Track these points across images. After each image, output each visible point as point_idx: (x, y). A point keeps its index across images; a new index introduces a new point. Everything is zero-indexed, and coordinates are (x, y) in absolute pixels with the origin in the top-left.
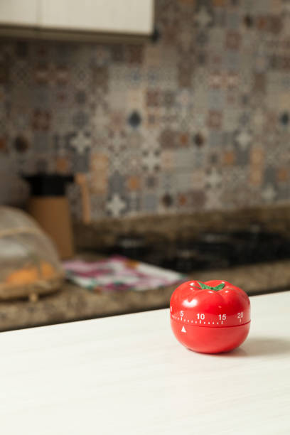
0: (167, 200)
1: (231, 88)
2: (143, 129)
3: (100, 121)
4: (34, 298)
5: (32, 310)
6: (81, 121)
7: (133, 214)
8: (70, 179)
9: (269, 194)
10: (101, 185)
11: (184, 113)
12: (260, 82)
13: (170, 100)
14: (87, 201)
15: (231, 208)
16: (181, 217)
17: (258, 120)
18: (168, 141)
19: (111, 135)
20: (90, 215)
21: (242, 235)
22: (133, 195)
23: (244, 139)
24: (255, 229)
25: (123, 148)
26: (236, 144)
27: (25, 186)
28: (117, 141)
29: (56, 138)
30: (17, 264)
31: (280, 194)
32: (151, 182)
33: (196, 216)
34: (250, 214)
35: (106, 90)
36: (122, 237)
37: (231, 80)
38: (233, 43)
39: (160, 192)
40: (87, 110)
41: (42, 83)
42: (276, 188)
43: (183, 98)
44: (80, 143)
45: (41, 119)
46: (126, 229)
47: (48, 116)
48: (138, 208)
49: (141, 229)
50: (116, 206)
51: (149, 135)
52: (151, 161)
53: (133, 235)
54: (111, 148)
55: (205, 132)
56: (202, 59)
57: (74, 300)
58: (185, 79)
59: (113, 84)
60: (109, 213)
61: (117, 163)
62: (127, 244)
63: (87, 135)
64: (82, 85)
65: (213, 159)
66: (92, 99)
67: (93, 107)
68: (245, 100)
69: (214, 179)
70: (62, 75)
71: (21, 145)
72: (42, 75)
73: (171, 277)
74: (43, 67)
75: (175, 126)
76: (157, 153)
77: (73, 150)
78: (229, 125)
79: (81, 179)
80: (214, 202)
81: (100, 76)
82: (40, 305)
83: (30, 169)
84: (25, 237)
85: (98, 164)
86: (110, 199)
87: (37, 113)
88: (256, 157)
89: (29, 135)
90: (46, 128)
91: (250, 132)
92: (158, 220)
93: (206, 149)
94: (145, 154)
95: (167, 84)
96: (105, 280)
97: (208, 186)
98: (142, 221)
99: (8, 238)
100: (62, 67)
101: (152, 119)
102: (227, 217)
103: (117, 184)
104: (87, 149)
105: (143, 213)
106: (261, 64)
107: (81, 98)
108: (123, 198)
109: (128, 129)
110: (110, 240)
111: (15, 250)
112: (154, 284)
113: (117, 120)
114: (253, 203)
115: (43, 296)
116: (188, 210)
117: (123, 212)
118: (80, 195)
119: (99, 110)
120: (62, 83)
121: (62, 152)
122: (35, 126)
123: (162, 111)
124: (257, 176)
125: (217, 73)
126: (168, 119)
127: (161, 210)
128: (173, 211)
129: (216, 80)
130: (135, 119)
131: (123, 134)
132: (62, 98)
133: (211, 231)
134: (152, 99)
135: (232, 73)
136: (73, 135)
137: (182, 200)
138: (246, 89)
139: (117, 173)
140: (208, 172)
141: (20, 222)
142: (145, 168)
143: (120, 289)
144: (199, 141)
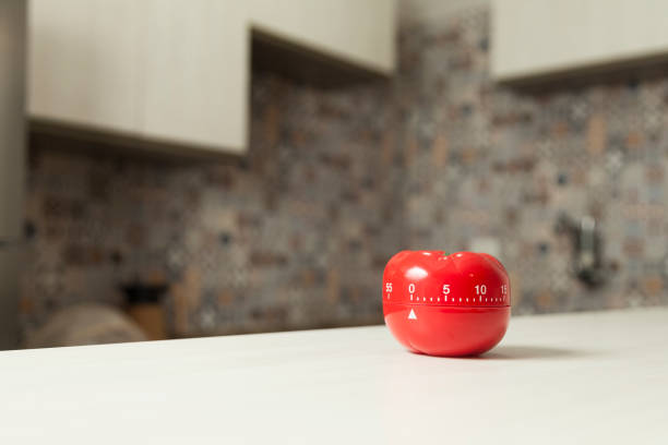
0: (256, 315)
3: (193, 239)
6: (176, 239)
9: (343, 311)
12: (334, 213)
13: (255, 222)
17: (333, 245)
18: (257, 260)
23: (323, 261)
32: (240, 298)
38: (310, 176)
43: (269, 222)
44: (175, 258)
45: (137, 235)
50: (208, 319)
51: (239, 254)
55: (290, 254)
58: (271, 204)
64: (177, 204)
71: (117, 258)
81: (194, 197)
88: (333, 279)
89: (125, 249)
91: (329, 255)
93: (291, 269)
95: (255, 207)
106: (334, 196)
107: (175, 217)
113: (208, 238)
124: (333, 295)
130: (225, 239)
134: (243, 221)
144: (282, 261)
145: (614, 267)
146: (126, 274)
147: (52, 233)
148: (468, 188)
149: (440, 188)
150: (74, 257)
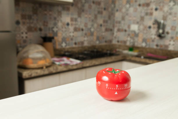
0: (75, 44)
1: (90, 18)
2: (70, 27)
3: (60, 24)
4: (44, 67)
5: (44, 71)
6: (55, 24)
7: (68, 47)
8: (53, 38)
9: (97, 42)
10: (60, 40)
11: (79, 23)
12: (96, 17)
13: (76, 20)
14: (57, 43)
15: (89, 45)
16: (79, 48)
17: (95, 25)
18: (76, 30)
19: (62, 28)
20: (58, 47)
21: (92, 52)
22: (68, 42)
23: (92, 30)
24: (95, 50)
25: (65, 31)
26: (91, 31)
27: (42, 40)
28: (64, 29)
29: (49, 28)
30: (40, 59)
31: (100, 42)
32: (72, 39)
33: (82, 47)
34: (94, 47)
35: (61, 17)
36: (65, 52)
37: (90, 16)
38: (90, 7)
39: (74, 42)
40: (56, 22)
41: (46, 14)
42: (99, 41)
43: (79, 20)
44: (55, 29)
45: (45, 23)
46: (66, 50)
47: (47, 23)
48: (69, 45)
49: (70, 50)
50: (64, 45)
51: (71, 28)
52: (72, 34)
53: (68, 52)
54: (62, 31)
55: (84, 28)
56: (83, 11)
57: (55, 68)
58: (79, 15)
59: (63, 16)
60: (62, 46)
61: (64, 35)
62: (67, 54)
63: (57, 28)
64: (55, 15)
65: (86, 34)
66: (58, 19)
67: (58, 21)
68: (93, 21)
69: (86, 39)
70: (50, 13)
71: (41, 30)
72: (46, 12)
73: (78, 62)
74: (46, 10)
75: (77, 26)
76: (73, 32)
77: (53, 31)
78: (89, 26)
79: (56, 38)
80: (86, 44)
81: (60, 13)
82: (46, 70)
83: (43, 36)
84: (42, 52)
85: (60, 34)
86: (62, 43)
87: (44, 22)
88: (95, 34)
89: (42, 27)
90: (47, 26)
91: (94, 28)
92: (73, 48)
93: (84, 32)
94: (70, 32)
95: (75, 16)
96: (62, 63)
97: (84, 41)
98: (70, 48)
99: (38, 52)
100: (50, 11)
101: (72, 25)
102: (89, 48)
103: (64, 40)
104: (57, 31)
105: (70, 46)
106: (96, 13)
107: (55, 19)
108: (66, 43)
109: (66, 26)
110: (62, 53)
111: (39, 55)
112: (75, 63)
113: (64, 24)
114: (94, 44)
115: (47, 67)
116: (80, 46)
117: (66, 46)
118: (55, 42)
119: (60, 22)
120: (50, 15)
121: (51, 32)
122: (44, 25)
123: (74, 23)
124: (95, 38)
125: (86, 14)
126: (76, 24)
127: (74, 46)
128: (77, 46)
129: (86, 16)
130: (68, 24)
131: (65, 28)
132: (50, 18)
133: (85, 50)
134: (72, 20)
135: (90, 14)
136: (53, 28)
137: (79, 43)
138: (93, 18)
139: (64, 37)
140: (84, 37)
141: (41, 48)
142: (70, 36)
143: (66, 65)
144: (82, 30)
145: (168, 33)
146: (43, 34)
147: (24, 23)
148: (131, 10)
149: (124, 10)
150: (30, 29)
